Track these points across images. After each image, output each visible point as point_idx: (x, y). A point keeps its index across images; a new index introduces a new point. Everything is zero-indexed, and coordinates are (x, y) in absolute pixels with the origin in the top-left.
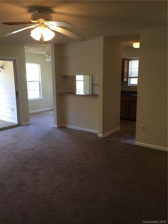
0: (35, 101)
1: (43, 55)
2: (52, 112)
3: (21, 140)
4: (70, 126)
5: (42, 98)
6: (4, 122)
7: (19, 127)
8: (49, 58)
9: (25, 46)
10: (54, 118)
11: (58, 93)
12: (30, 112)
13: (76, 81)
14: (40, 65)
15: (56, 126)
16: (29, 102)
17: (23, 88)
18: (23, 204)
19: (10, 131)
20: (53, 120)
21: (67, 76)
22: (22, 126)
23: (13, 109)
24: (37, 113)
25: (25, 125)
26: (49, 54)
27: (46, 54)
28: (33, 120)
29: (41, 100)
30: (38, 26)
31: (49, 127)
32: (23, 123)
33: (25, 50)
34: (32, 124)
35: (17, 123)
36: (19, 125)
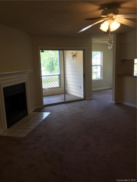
0: (97, 81)
1: (106, 44)
2: (111, 91)
3: (86, 111)
4: (126, 103)
5: (102, 79)
6: (74, 96)
7: (84, 101)
8: (110, 46)
9: (92, 38)
10: (112, 95)
11: (117, 75)
12: (93, 90)
13: (134, 64)
14: (102, 52)
15: (114, 102)
16: (92, 81)
17: (89, 70)
18: (88, 161)
19: (78, 103)
20: (112, 97)
21: (126, 60)
22: (86, 100)
23: (80, 87)
24: (98, 91)
25: (89, 100)
26: (111, 43)
27: (108, 43)
28: (95, 96)
29: (101, 80)
30: (106, 20)
31: (108, 103)
32: (87, 98)
33: (92, 41)
34: (94, 99)
35: (83, 98)
36: (84, 99)
